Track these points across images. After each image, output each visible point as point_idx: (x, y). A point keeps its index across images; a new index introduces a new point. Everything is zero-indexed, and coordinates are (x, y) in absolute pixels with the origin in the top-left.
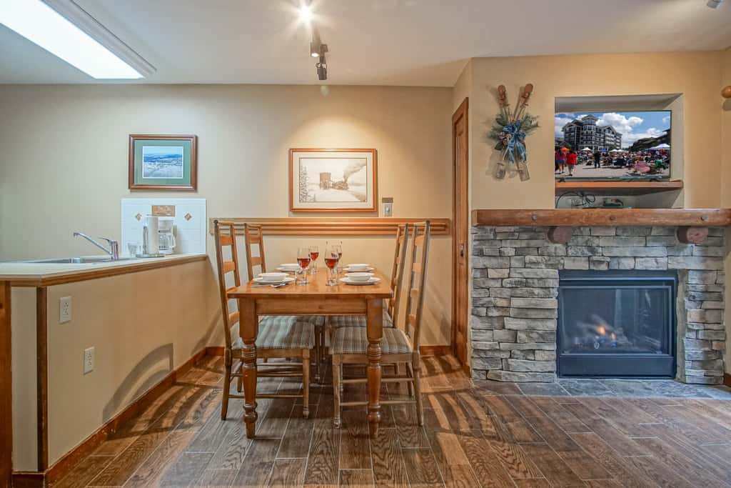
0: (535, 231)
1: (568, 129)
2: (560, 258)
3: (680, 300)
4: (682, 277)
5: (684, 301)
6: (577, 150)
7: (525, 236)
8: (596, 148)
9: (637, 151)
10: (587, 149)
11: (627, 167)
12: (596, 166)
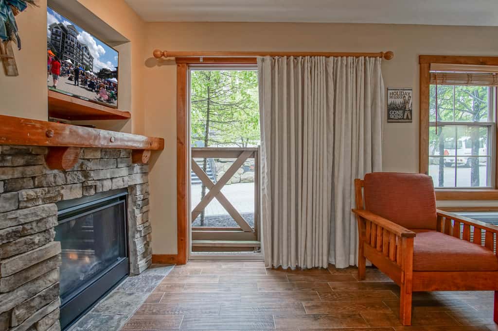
0: (30, 154)
1: (54, 30)
2: (60, 188)
3: (131, 210)
4: (132, 191)
5: (134, 210)
6: (61, 59)
7: (20, 161)
8: (76, 65)
9: (102, 78)
10: (69, 61)
11: (96, 91)
12: (75, 83)
